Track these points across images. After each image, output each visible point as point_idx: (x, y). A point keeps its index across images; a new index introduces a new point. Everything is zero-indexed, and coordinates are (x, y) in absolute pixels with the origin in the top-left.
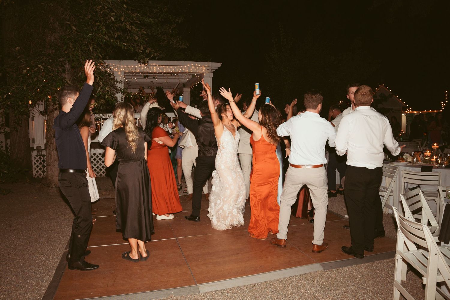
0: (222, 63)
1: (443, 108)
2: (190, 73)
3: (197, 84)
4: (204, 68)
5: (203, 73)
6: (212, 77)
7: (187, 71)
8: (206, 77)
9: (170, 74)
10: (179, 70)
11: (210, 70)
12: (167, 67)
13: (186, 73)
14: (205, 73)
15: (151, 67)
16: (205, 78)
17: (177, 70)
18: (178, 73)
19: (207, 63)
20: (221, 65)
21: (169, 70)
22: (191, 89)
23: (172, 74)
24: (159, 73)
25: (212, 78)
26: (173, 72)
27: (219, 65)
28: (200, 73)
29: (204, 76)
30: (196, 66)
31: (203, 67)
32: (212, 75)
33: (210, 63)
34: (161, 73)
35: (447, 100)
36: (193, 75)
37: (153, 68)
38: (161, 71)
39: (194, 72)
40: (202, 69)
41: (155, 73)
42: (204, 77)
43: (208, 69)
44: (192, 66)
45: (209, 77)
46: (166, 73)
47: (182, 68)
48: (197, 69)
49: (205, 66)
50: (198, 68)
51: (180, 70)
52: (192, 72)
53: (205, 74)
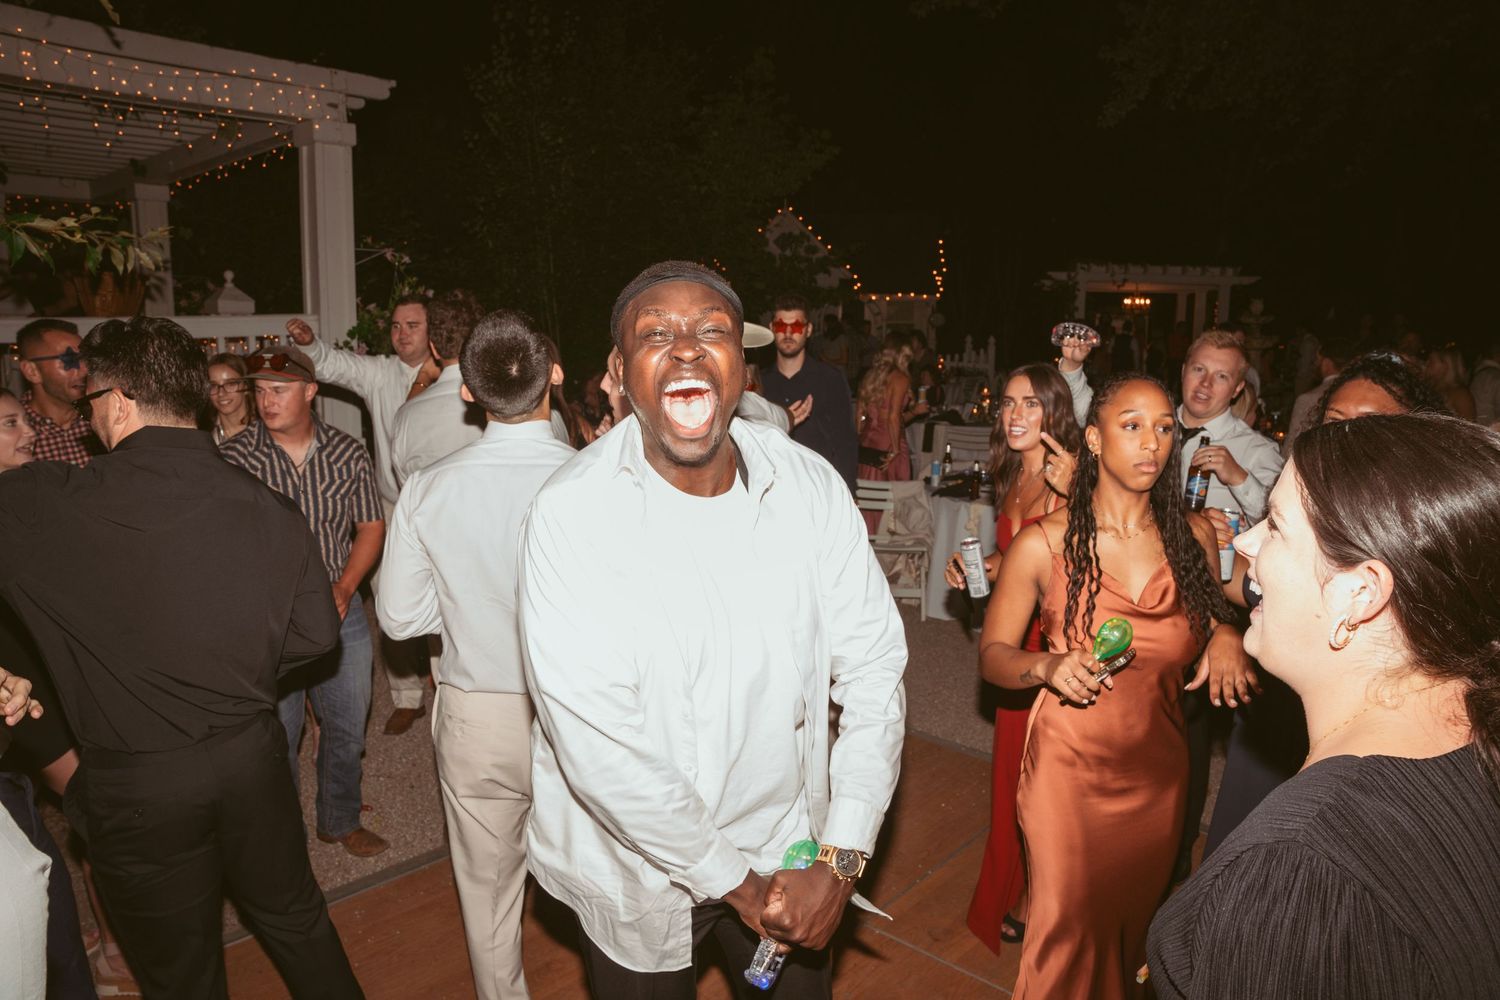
0: (393, 83)
1: (941, 289)
2: (241, 116)
4: (314, 96)
5: (307, 121)
6: (353, 141)
7: (227, 99)
8: (324, 143)
9: (130, 104)
10: (181, 88)
11: (342, 109)
13: (221, 113)
14: (320, 120)
16: (318, 147)
17: (172, 89)
19: (325, 71)
20: (392, 91)
25: (354, 149)
27: (379, 89)
28: (295, 119)
29: (316, 137)
30: (273, 81)
31: (307, 90)
32: (350, 133)
33: (342, 74)
35: (944, 265)
37: (13, 53)
39: (262, 111)
40: (304, 98)
42: (310, 142)
43: (334, 106)
44: (252, 77)
45: (340, 143)
47: (196, 82)
48: (276, 95)
49: (315, 88)
50: (281, 92)
51: (190, 89)
52: (251, 108)
53: (317, 126)
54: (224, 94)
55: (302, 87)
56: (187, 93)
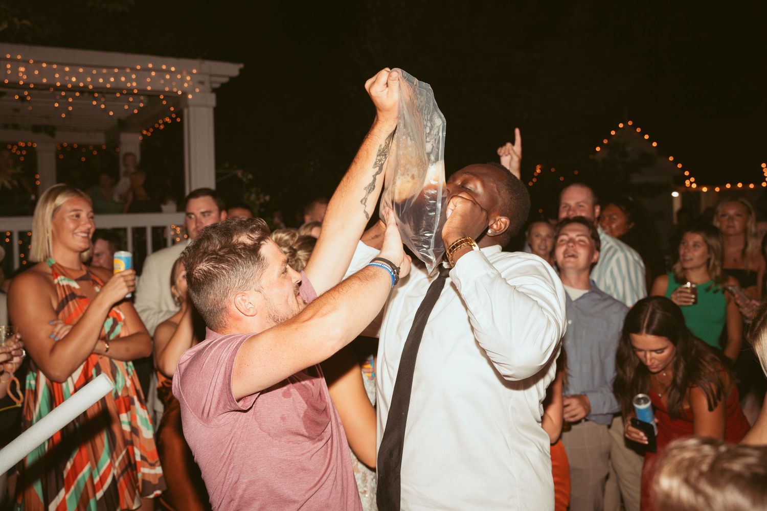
0: (241, 66)
2: (143, 92)
3: (165, 123)
4: (188, 78)
5: (185, 94)
6: (214, 104)
7: (134, 84)
8: (195, 106)
9: (76, 91)
10: (106, 80)
11: (207, 85)
12: (67, 69)
13: (130, 92)
14: (193, 92)
15: (9, 66)
16: (191, 109)
17: (101, 80)
18: (103, 91)
19: (196, 62)
20: (241, 70)
21: (74, 79)
22: (144, 136)
23: (84, 91)
24: (39, 87)
25: (215, 109)
26: (86, 87)
27: (232, 70)
28: (177, 93)
29: (190, 102)
30: (162, 70)
31: (185, 73)
32: (212, 100)
33: (207, 63)
34: (47, 87)
36: (153, 97)
37: (15, 70)
38: (45, 81)
39: (155, 89)
40: (183, 80)
41: (26, 86)
42: (187, 106)
43: (201, 83)
44: (150, 70)
45: (206, 106)
46: (63, 88)
47: (116, 76)
48: (164, 79)
49: (191, 74)
50: (168, 77)
51: (112, 79)
52: (149, 88)
53: (190, 96)
54: (132, 81)
55: (181, 73)
56: (111, 83)
